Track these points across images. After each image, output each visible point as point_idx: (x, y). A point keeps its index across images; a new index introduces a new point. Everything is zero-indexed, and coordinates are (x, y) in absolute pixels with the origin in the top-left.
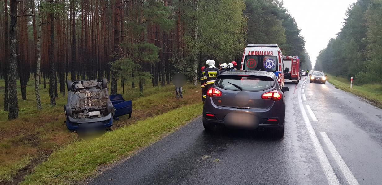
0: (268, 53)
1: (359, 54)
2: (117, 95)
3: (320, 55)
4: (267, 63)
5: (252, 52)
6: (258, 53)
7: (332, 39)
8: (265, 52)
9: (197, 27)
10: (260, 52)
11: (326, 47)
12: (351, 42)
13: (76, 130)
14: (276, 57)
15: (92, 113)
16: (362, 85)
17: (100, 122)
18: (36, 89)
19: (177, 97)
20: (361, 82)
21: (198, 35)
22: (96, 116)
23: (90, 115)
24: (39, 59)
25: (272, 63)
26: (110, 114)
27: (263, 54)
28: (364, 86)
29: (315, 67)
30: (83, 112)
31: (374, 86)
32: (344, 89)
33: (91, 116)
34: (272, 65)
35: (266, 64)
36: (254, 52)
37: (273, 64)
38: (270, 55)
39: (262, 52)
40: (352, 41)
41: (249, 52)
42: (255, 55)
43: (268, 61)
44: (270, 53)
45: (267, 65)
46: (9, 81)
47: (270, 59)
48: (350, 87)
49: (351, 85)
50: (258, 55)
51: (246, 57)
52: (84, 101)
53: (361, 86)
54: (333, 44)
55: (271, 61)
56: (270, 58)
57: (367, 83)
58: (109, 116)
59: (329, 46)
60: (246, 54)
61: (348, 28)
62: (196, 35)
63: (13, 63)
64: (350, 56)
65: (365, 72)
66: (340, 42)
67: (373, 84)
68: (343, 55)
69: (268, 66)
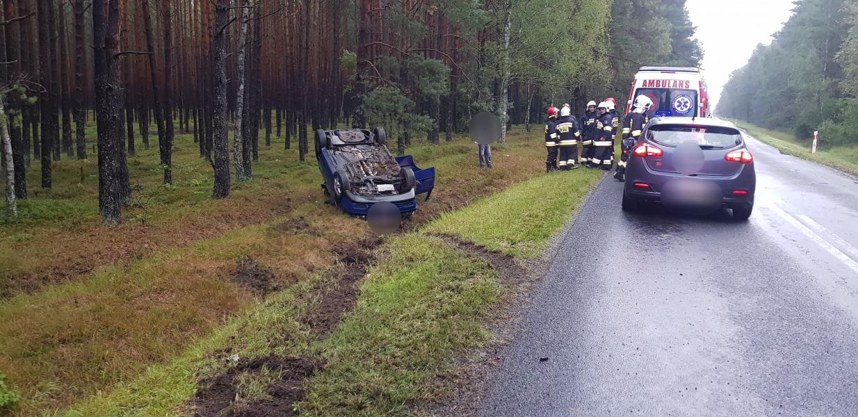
0: (681, 84)
1: (825, 83)
2: (405, 157)
3: (731, 82)
4: (679, 102)
5: (650, 81)
6: (661, 83)
7: (761, 47)
8: (675, 82)
9: (510, 24)
10: (666, 81)
11: (746, 63)
12: (810, 56)
13: (366, 215)
14: (696, 92)
15: (381, 188)
16: (829, 149)
17: (393, 202)
18: (236, 145)
19: (481, 166)
20: (827, 143)
21: (510, 40)
22: (388, 193)
23: (379, 190)
24: (242, 87)
25: (687, 102)
26: (413, 191)
27: (671, 85)
28: (832, 150)
29: (719, 107)
30: (364, 185)
31: (854, 150)
32: (800, 154)
33: (380, 192)
34: (686, 107)
35: (676, 104)
36: (653, 81)
37: (688, 105)
38: (684, 88)
39: (669, 81)
40: (812, 53)
41: (645, 81)
42: (655, 87)
43: (680, 99)
44: (684, 85)
45: (678, 106)
46: (216, 127)
47: (683, 96)
48: (811, 152)
49: (814, 148)
50: (661, 87)
51: (638, 90)
52: (358, 167)
53: (826, 151)
54: (763, 57)
55: (686, 99)
56: (684, 93)
57: (839, 144)
58: (412, 193)
59: (754, 60)
60: (639, 85)
61: (804, 25)
62: (507, 39)
63: (222, 95)
64: (804, 86)
65: (836, 121)
66: (778, 53)
67: (852, 147)
68: (791, 84)
69: (679, 109)
